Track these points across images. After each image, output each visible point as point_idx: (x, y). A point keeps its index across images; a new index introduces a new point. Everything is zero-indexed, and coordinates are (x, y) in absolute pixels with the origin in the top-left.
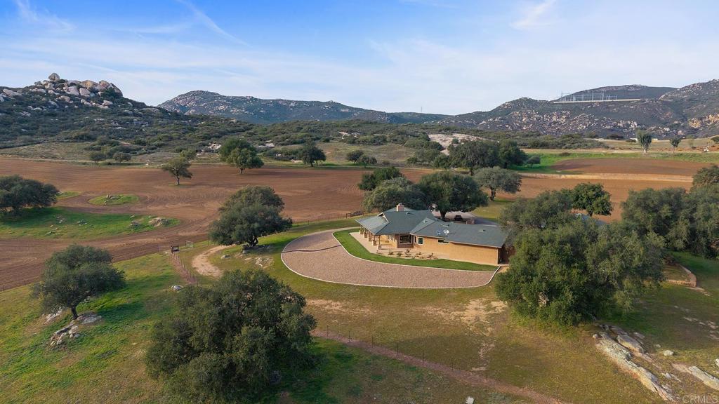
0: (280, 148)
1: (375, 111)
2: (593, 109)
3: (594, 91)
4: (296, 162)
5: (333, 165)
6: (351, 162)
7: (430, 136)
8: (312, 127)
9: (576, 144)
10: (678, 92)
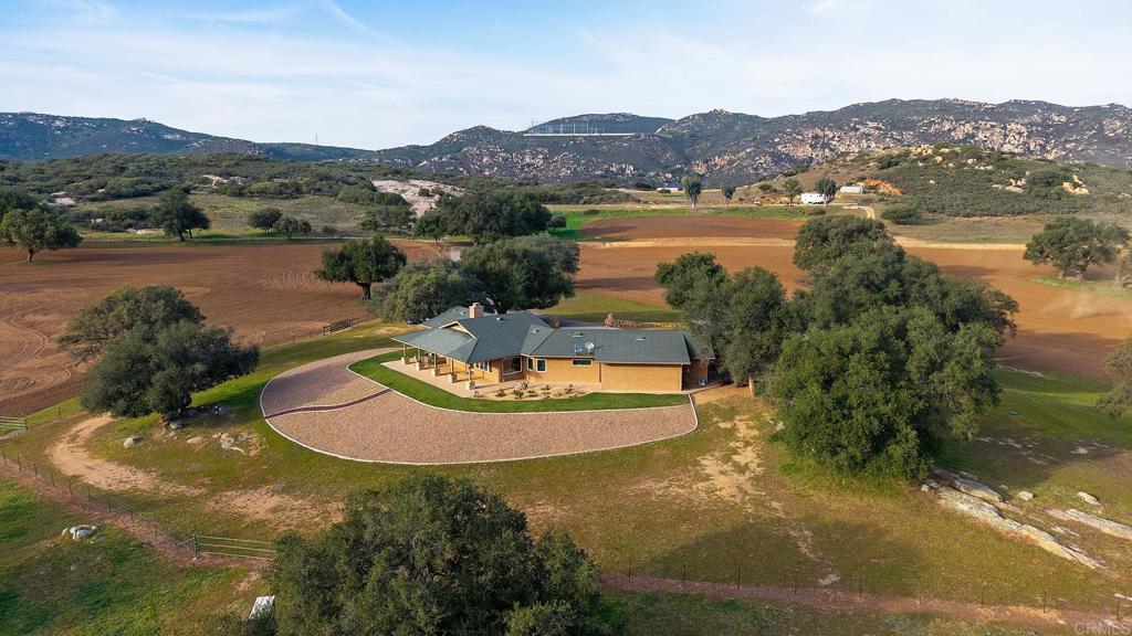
0: (94, 207)
1: (235, 140)
2: (577, 147)
3: (572, 120)
4: (139, 232)
5: (224, 236)
6: (259, 231)
7: (376, 183)
8: (143, 164)
9: (598, 197)
10: (676, 125)
